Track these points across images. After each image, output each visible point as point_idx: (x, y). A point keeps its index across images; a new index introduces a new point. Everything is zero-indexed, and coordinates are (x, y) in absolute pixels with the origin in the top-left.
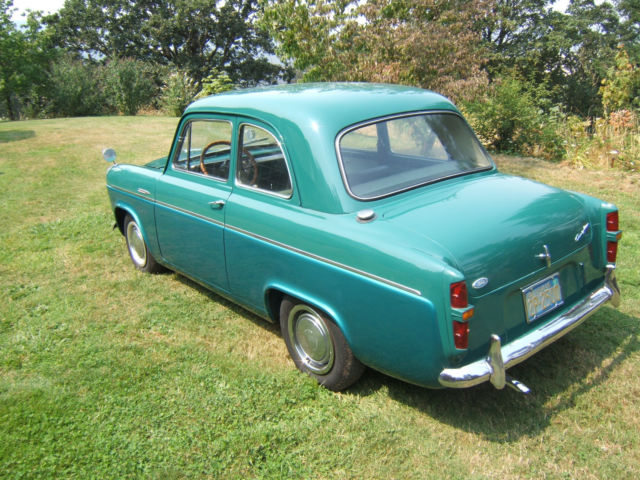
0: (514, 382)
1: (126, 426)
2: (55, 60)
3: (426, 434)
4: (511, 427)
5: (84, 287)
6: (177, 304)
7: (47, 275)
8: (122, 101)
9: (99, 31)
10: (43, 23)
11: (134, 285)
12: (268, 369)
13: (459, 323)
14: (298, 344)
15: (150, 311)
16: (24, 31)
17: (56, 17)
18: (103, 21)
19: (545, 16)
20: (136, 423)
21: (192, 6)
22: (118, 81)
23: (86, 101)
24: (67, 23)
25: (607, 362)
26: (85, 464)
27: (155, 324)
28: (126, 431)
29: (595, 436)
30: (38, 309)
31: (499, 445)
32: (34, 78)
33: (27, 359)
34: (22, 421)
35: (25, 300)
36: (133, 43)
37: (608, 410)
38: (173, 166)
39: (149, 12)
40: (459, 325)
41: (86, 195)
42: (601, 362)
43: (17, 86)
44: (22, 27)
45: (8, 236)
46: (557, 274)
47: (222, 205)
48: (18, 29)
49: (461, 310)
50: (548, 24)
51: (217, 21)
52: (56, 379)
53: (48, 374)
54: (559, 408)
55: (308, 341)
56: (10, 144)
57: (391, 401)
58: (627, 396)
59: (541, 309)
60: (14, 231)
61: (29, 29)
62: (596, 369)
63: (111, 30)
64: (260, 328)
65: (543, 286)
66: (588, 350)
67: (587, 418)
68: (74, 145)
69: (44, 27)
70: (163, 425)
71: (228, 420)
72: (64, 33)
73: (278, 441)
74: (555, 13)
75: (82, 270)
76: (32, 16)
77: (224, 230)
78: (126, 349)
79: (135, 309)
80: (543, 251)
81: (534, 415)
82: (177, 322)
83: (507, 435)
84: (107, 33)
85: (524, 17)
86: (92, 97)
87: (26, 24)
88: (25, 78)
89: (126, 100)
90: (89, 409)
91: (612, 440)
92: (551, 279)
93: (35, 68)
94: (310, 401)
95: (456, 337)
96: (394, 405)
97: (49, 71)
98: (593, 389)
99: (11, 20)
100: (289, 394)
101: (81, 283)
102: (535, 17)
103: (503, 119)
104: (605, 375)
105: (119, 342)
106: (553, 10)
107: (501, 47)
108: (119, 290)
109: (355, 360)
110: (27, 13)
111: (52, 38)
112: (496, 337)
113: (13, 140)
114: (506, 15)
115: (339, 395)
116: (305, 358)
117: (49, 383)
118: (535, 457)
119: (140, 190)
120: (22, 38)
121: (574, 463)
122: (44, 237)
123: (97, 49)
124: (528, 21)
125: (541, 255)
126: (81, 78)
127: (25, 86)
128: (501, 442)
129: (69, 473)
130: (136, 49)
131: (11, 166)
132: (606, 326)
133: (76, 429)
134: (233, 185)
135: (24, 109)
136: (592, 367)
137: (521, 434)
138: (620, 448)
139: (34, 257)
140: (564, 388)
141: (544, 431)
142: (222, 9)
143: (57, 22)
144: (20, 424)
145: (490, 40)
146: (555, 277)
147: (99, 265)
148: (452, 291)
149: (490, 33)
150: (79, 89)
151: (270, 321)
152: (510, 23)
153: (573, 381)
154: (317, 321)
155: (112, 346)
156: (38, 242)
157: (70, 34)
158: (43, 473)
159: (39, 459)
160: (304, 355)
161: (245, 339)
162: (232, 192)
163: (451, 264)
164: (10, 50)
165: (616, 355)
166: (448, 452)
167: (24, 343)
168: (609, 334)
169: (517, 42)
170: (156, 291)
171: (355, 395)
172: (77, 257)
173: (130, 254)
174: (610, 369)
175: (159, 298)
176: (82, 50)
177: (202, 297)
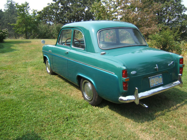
0: (144, 105)
1: (32, 109)
2: (40, 23)
3: (116, 118)
4: (143, 119)
5: (32, 77)
6: (56, 82)
7: (24, 74)
8: (56, 35)
9: (52, 16)
10: (37, 13)
11: (45, 77)
12: (76, 99)
13: (124, 82)
14: (84, 92)
15: (48, 83)
16: (32, 15)
17: (41, 12)
18: (53, 13)
19: (182, 16)
20: (35, 108)
21: (78, 10)
22: (56, 29)
23: (47, 35)
24: (44, 14)
25: (178, 105)
26: (18, 117)
27: (48, 86)
28: (32, 110)
29: (169, 124)
30: (19, 81)
31: (137, 123)
32: (33, 28)
33: (12, 92)
34: (6, 105)
35: (16, 79)
36: (61, 20)
37: (175, 117)
38: (58, 44)
39: (66, 12)
40: (125, 83)
41: (40, 56)
42: (176, 105)
43: (29, 30)
44: (31, 14)
45: (16, 64)
46: (161, 74)
47: (68, 53)
48: (30, 14)
49: (125, 78)
50: (183, 18)
51: (85, 14)
52: (18, 97)
53: (16, 96)
54: (159, 115)
55: (87, 91)
56: (24, 44)
57: (109, 109)
58: (182, 114)
59: (155, 84)
60: (18, 63)
61: (33, 15)
62: (174, 106)
63: (55, 16)
64: (77, 89)
65: (156, 78)
66: (173, 101)
67: (168, 119)
68: (40, 45)
69: (37, 15)
70: (42, 109)
71: (60, 110)
72: (43, 16)
73: (73, 116)
74: (185, 15)
75: (33, 73)
76: (34, 11)
77: (68, 60)
78: (38, 91)
79: (44, 82)
80: (156, 67)
81: (151, 116)
82: (54, 86)
83: (141, 121)
84: (54, 17)
85: (176, 16)
86: (49, 34)
87: (32, 13)
88: (31, 28)
89: (58, 35)
90: (23, 104)
91: (174, 125)
92: (159, 76)
93: (34, 25)
94: (85, 108)
95: (123, 87)
96: (109, 111)
97: (38, 26)
98: (172, 111)
99: (28, 12)
100: (80, 105)
101: (32, 76)
102: (179, 16)
103: (164, 42)
104: (177, 108)
105: (37, 90)
106: (185, 14)
107: (168, 24)
108: (41, 78)
109: (98, 96)
110: (33, 10)
111: (39, 17)
112: (137, 88)
113: (25, 43)
114: (170, 15)
115: (94, 107)
116: (86, 96)
117: (16, 97)
118: (148, 127)
119: (49, 51)
120: (31, 17)
121: (160, 130)
122: (26, 65)
123: (51, 21)
124: (177, 17)
125: (155, 68)
126: (46, 28)
127: (31, 30)
128: (138, 122)
129: (13, 118)
130: (62, 21)
131: (22, 49)
132: (181, 95)
133: (19, 108)
134: (71, 47)
135: (30, 37)
136: (173, 106)
137: (145, 121)
138: (176, 127)
139: (22, 69)
140: (162, 110)
141: (153, 121)
142: (86, 11)
143: (41, 13)
144: (4, 106)
145: (165, 22)
146: (160, 75)
147: (38, 72)
148: (123, 72)
149: (165, 20)
150: (45, 31)
151: (78, 86)
152: (171, 17)
153: (166, 109)
154: (89, 85)
155: (35, 90)
156: (24, 66)
157: (44, 17)
158: (6, 118)
159: (6, 114)
160: (86, 95)
161: (71, 91)
162: (71, 49)
163: (124, 65)
164: (28, 20)
165: (182, 103)
166: (122, 123)
167: (12, 88)
168: (181, 98)
169: (173, 23)
170: (51, 79)
171: (99, 107)
172: (33, 70)
173: (47, 70)
174: (179, 107)
175: (51, 81)
176: (47, 21)
177: (63, 81)
